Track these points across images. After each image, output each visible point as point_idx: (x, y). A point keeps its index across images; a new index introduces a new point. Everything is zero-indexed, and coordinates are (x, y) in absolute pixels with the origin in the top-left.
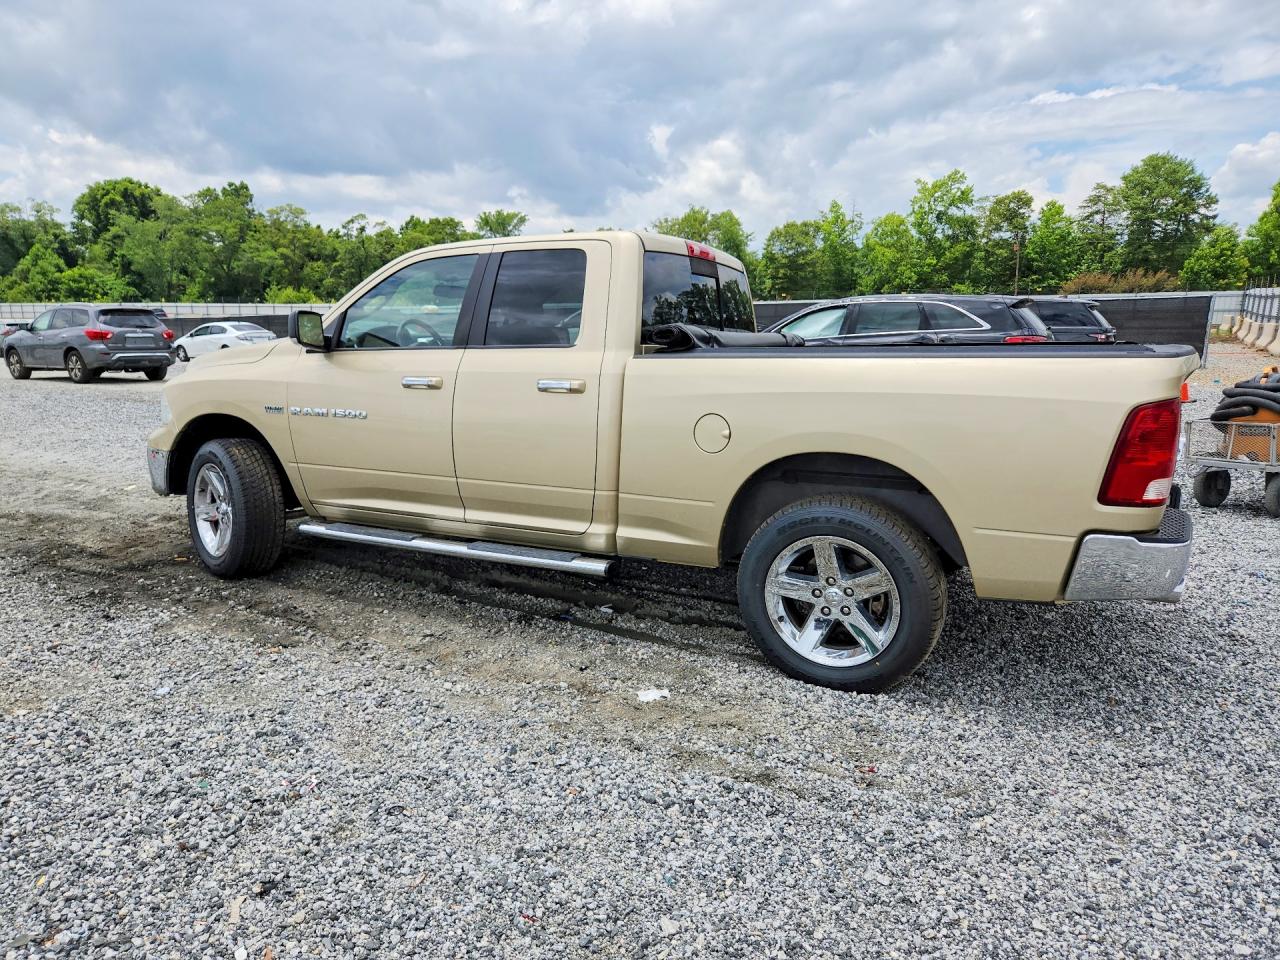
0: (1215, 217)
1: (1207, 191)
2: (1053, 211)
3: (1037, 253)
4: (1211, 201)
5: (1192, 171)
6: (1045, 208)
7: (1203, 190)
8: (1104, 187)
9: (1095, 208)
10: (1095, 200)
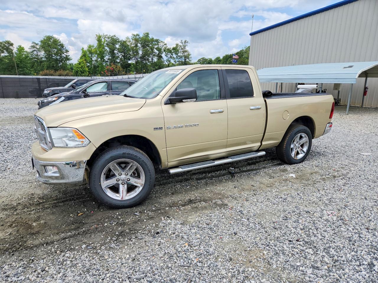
0: (69, 56)
1: (65, 48)
2: (21, 49)
3: (19, 62)
4: (67, 51)
5: (60, 42)
6: (18, 47)
7: (64, 48)
8: (35, 43)
9: (34, 49)
10: (33, 47)
